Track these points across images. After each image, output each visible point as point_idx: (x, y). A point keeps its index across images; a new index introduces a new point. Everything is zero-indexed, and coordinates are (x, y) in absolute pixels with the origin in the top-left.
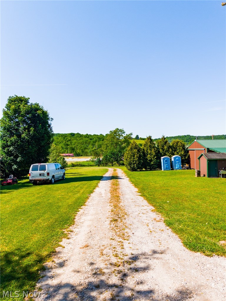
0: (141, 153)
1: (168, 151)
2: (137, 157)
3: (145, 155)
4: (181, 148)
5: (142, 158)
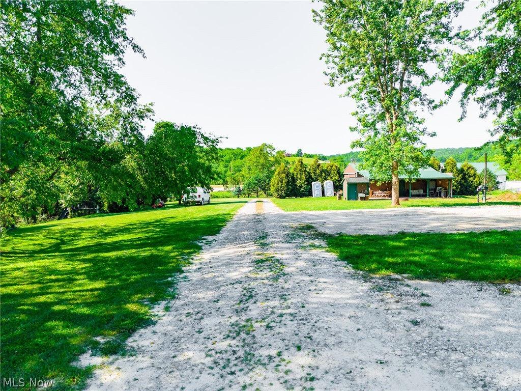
1: (320, 175)
3: (294, 180)
4: (336, 172)
5: (291, 184)
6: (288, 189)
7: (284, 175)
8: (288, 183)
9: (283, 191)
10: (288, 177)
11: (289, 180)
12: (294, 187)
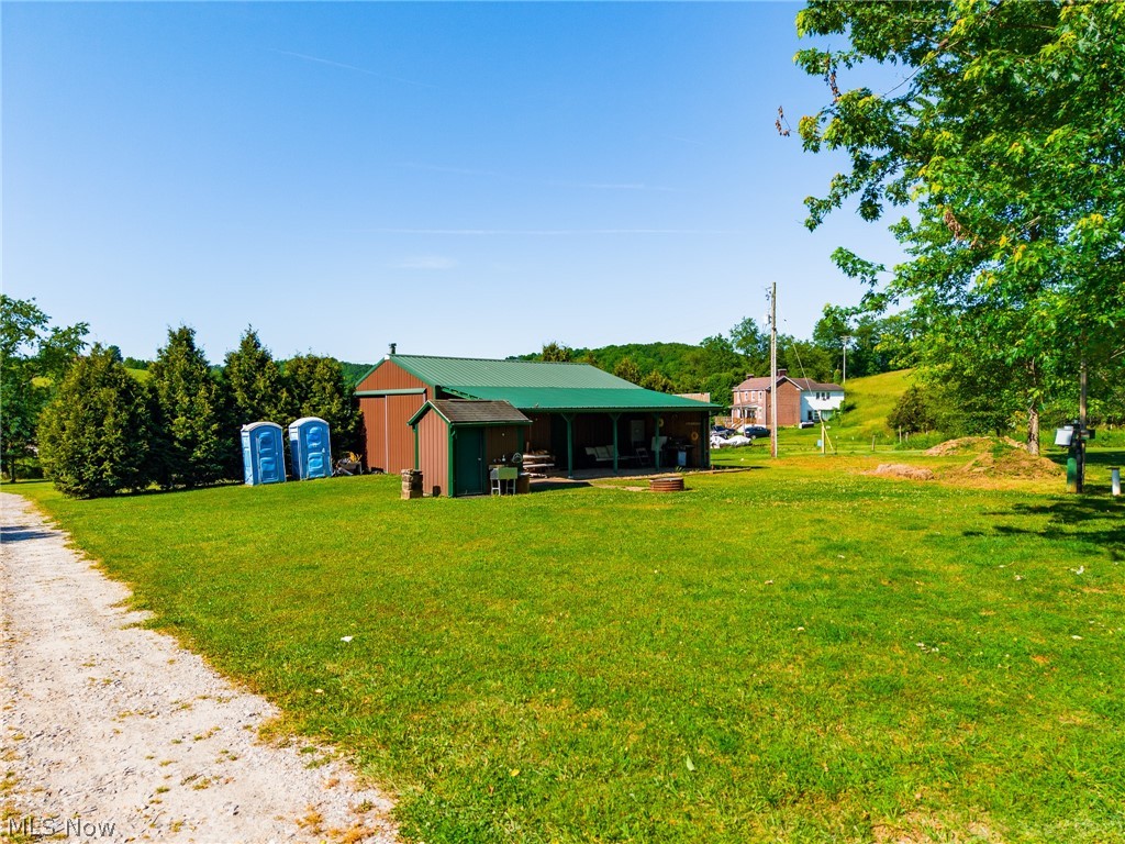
0: (138, 405)
1: (272, 398)
2: (117, 426)
4: (329, 386)
6: (131, 453)
7: (108, 394)
8: (130, 430)
9: (106, 465)
10: (129, 401)
11: (133, 415)
12: (160, 445)
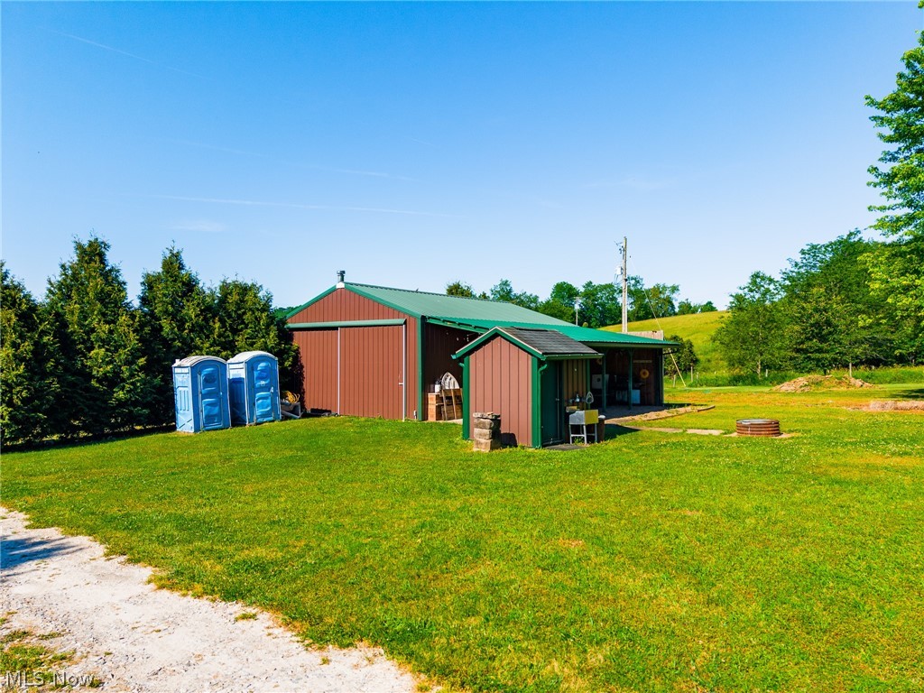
0: (44, 333)
2: (18, 359)
3: (69, 346)
5: (56, 367)
